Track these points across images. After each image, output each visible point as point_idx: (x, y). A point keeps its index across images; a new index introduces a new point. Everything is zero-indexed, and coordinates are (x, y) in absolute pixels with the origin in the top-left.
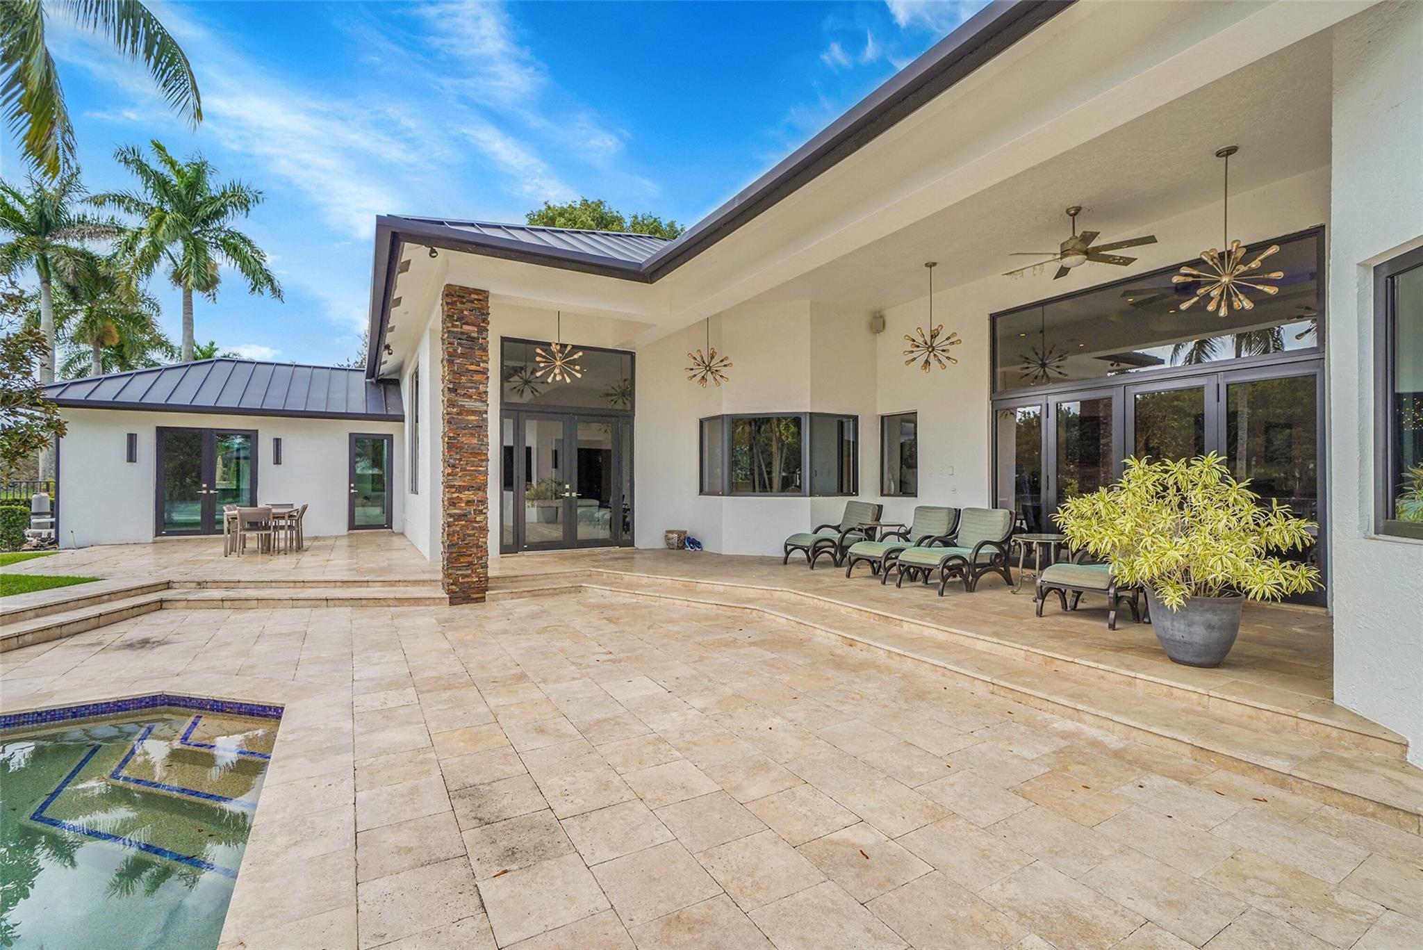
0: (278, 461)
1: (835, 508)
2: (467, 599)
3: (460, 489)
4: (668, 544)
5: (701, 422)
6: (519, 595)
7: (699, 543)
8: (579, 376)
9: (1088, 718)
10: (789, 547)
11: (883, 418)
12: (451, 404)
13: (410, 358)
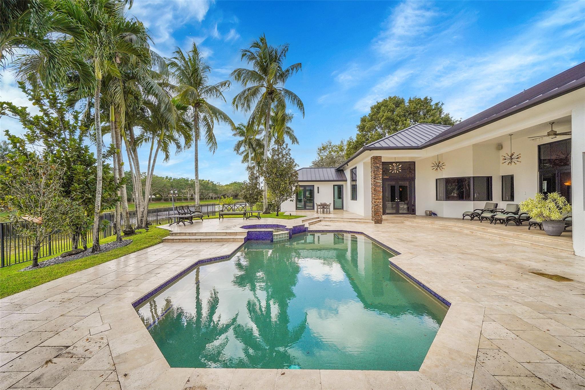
0: (318, 192)
2: (378, 223)
3: (376, 199)
4: (426, 214)
5: (436, 180)
6: (389, 223)
7: (436, 214)
8: (401, 171)
9: (516, 241)
10: (465, 215)
11: (503, 176)
12: (374, 181)
13: (352, 166)
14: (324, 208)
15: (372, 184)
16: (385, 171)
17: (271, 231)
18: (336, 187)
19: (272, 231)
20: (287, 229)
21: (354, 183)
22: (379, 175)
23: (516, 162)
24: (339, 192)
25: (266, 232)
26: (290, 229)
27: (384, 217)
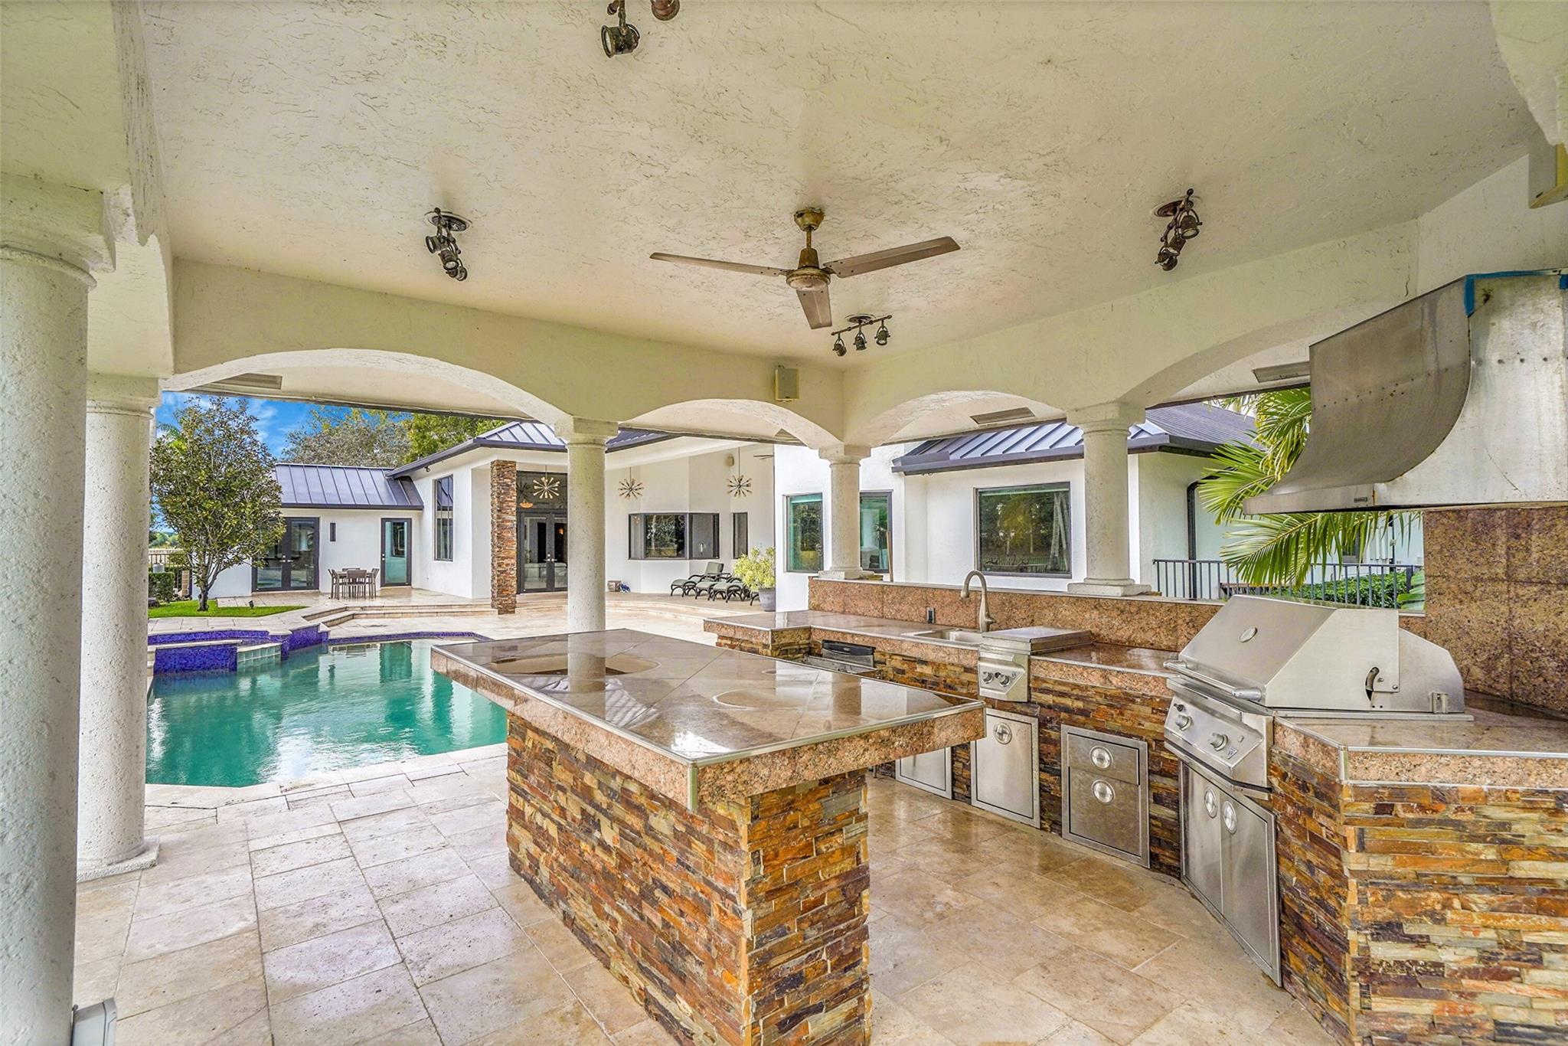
0: (333, 539)
1: (703, 566)
2: (507, 612)
3: (503, 559)
4: (610, 589)
5: (629, 517)
6: (531, 609)
7: (628, 588)
10: (674, 586)
11: (734, 514)
12: (499, 518)
13: (438, 472)
14: (354, 582)
15: (493, 523)
16: (524, 491)
17: (231, 645)
18: (388, 524)
19: (235, 644)
20: (274, 638)
21: (445, 515)
22: (510, 504)
23: (745, 492)
24: (398, 537)
25: (215, 648)
26: (283, 637)
27: (519, 598)
